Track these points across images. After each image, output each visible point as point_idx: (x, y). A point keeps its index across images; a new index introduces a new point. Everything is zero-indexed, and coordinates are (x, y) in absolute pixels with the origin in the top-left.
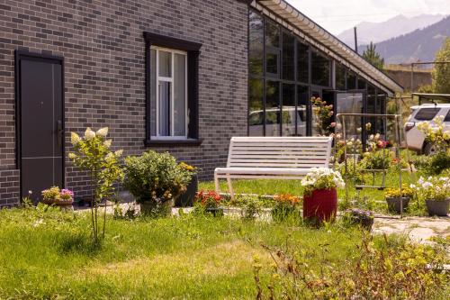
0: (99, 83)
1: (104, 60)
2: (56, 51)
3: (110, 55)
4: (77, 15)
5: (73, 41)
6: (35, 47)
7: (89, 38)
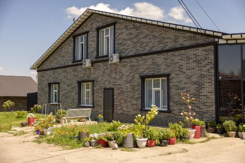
0: (125, 93)
1: (126, 87)
2: (112, 87)
3: (128, 85)
4: (118, 77)
5: (117, 83)
6: (108, 87)
7: (121, 82)
